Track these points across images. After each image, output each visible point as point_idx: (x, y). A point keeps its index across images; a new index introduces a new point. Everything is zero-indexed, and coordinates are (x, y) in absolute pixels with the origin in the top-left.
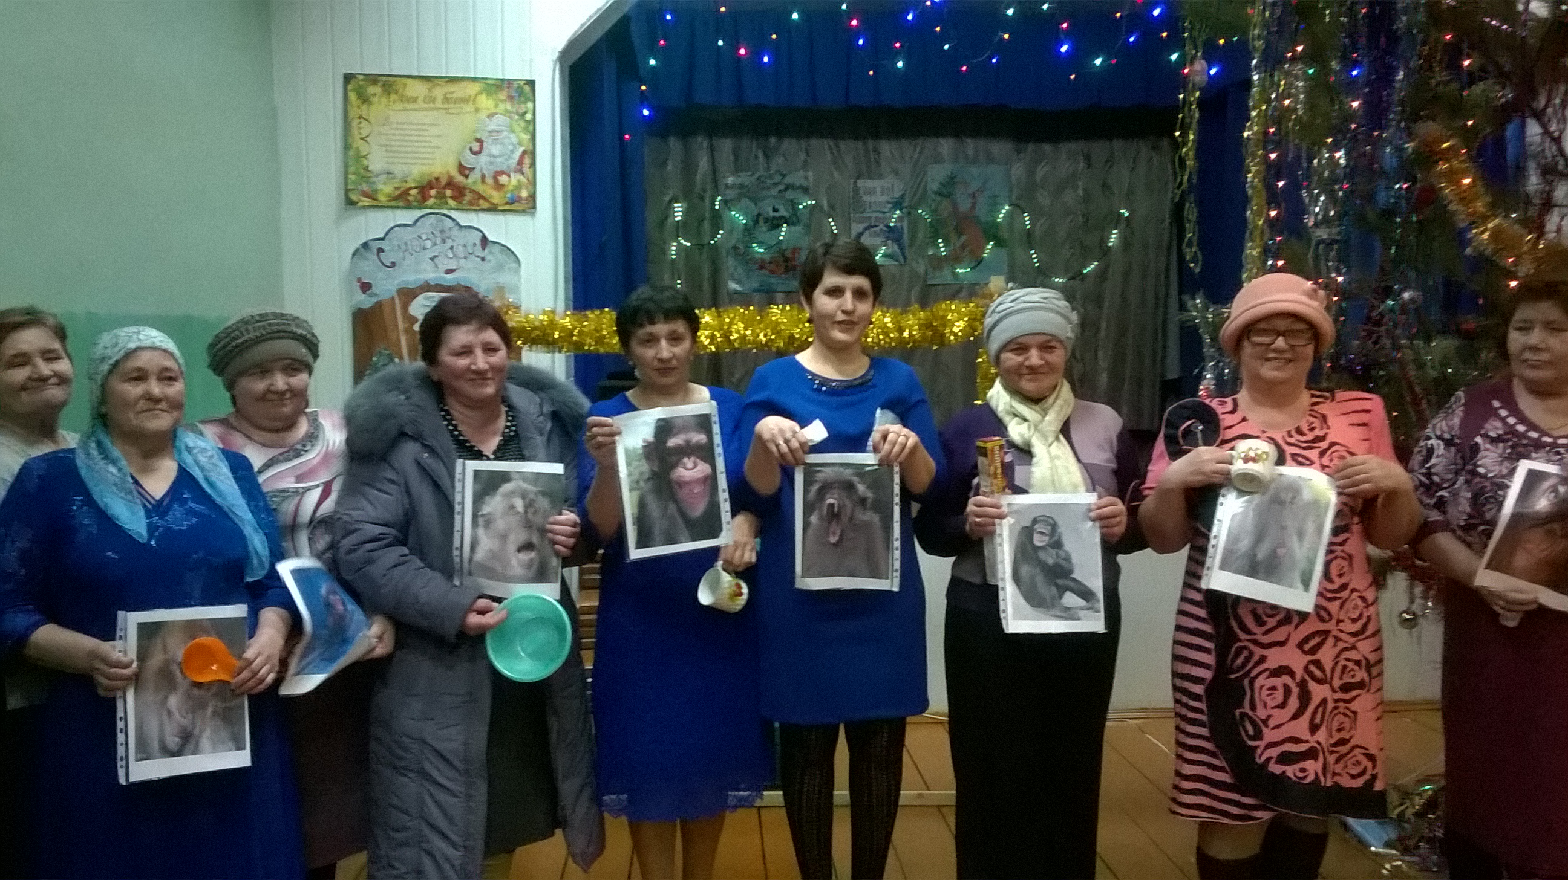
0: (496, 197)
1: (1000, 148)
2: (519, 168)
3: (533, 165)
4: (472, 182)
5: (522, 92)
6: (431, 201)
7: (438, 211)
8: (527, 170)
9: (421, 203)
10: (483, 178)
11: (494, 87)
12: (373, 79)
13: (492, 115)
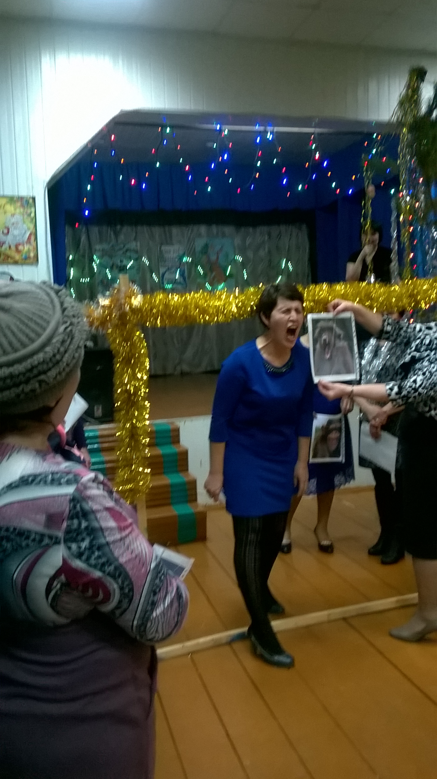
0: (17, 257)
1: (229, 230)
2: (28, 242)
3: (36, 240)
4: (4, 249)
5: (28, 203)
8: (33, 242)
10: (10, 247)
11: (14, 200)
13: (13, 215)
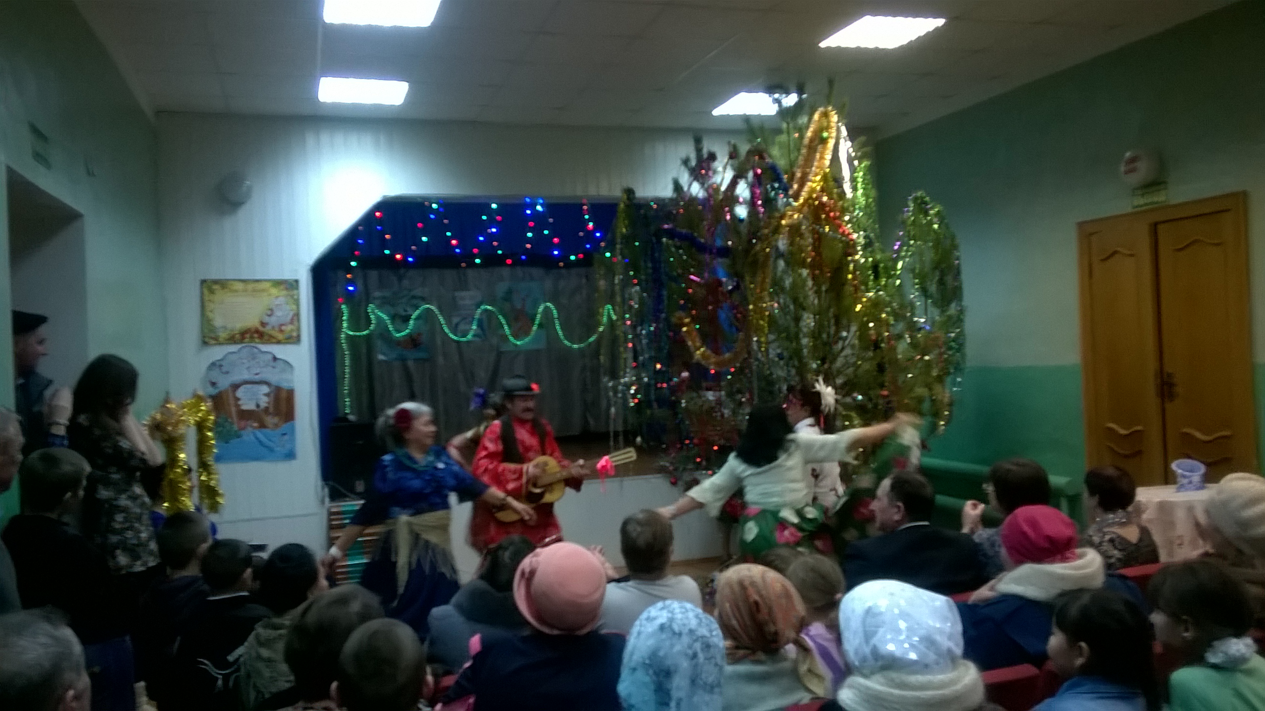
0: (280, 337)
2: (292, 322)
3: (299, 320)
4: (267, 329)
5: (292, 285)
6: (246, 340)
7: (252, 344)
8: (296, 323)
9: (242, 341)
10: (273, 328)
11: (278, 283)
12: (216, 282)
13: (277, 297)
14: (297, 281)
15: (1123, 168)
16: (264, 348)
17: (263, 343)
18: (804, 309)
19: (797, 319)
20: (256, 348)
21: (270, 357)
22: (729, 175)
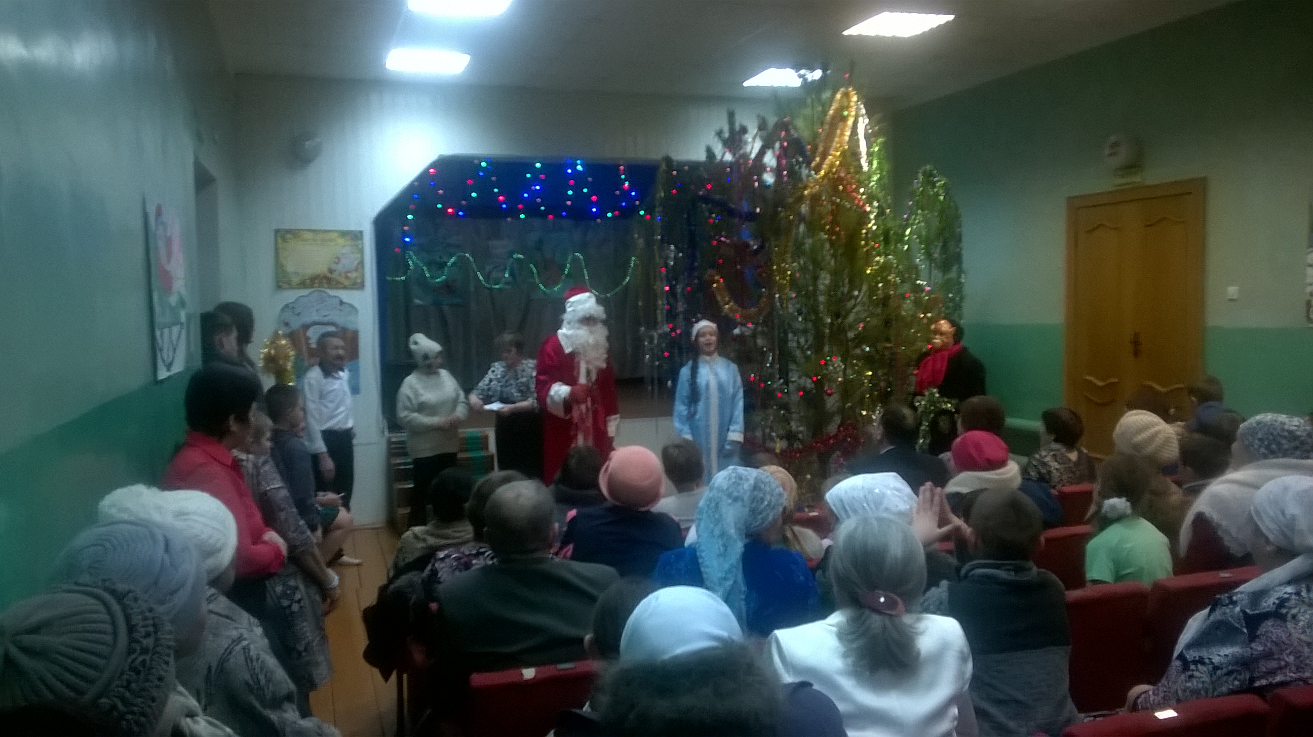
0: (346, 283)
2: (356, 270)
3: (363, 268)
4: (334, 276)
5: (357, 236)
6: (316, 285)
7: (320, 289)
8: (360, 270)
9: (312, 286)
10: (340, 275)
11: (344, 234)
12: (289, 231)
13: (344, 246)
14: (361, 232)
15: (1107, 151)
16: (332, 292)
17: (331, 288)
18: (821, 269)
19: (816, 278)
20: (325, 292)
21: (337, 301)
22: (758, 145)
